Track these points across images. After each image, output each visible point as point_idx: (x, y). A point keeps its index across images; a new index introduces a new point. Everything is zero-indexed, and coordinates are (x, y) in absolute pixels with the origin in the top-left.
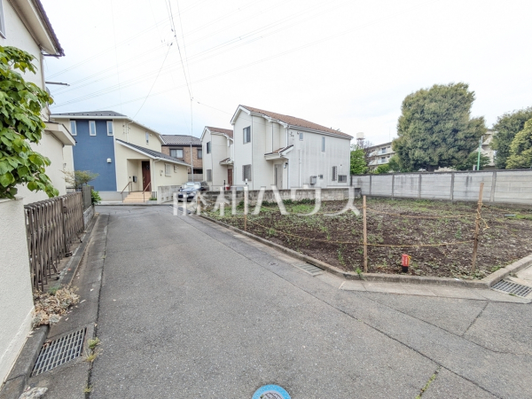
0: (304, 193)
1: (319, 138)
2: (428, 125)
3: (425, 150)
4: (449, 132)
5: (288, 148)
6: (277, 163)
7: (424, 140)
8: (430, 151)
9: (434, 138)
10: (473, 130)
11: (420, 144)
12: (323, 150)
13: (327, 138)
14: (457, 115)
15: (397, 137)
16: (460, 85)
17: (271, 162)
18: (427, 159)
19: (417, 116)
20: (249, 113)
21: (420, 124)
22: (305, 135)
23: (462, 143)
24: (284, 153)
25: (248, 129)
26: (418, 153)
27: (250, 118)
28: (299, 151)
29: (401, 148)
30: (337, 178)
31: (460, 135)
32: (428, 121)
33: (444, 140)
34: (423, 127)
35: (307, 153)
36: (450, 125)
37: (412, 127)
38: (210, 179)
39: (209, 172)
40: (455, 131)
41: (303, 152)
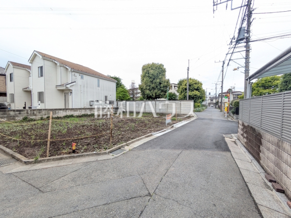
0: (83, 110)
1: (96, 80)
2: (151, 80)
3: (150, 90)
4: (158, 83)
5: (72, 83)
6: (65, 92)
7: (150, 86)
8: (152, 91)
9: (153, 85)
10: (166, 84)
11: (148, 88)
12: (99, 86)
13: (101, 80)
14: (160, 77)
15: (140, 84)
16: (161, 65)
17: (62, 91)
18: (151, 94)
19: (147, 75)
20: (41, 57)
21: (148, 78)
22: (85, 76)
23: (162, 89)
24: (68, 86)
25: (41, 68)
26: (147, 92)
27: (42, 61)
28: (81, 86)
29: (142, 89)
30: (108, 102)
31: (162, 85)
32: (151, 78)
33: (157, 87)
34: (149, 80)
35: (87, 87)
36: (158, 81)
37: (145, 79)
38: (13, 101)
39: (12, 95)
40: (160, 83)
41: (84, 86)
